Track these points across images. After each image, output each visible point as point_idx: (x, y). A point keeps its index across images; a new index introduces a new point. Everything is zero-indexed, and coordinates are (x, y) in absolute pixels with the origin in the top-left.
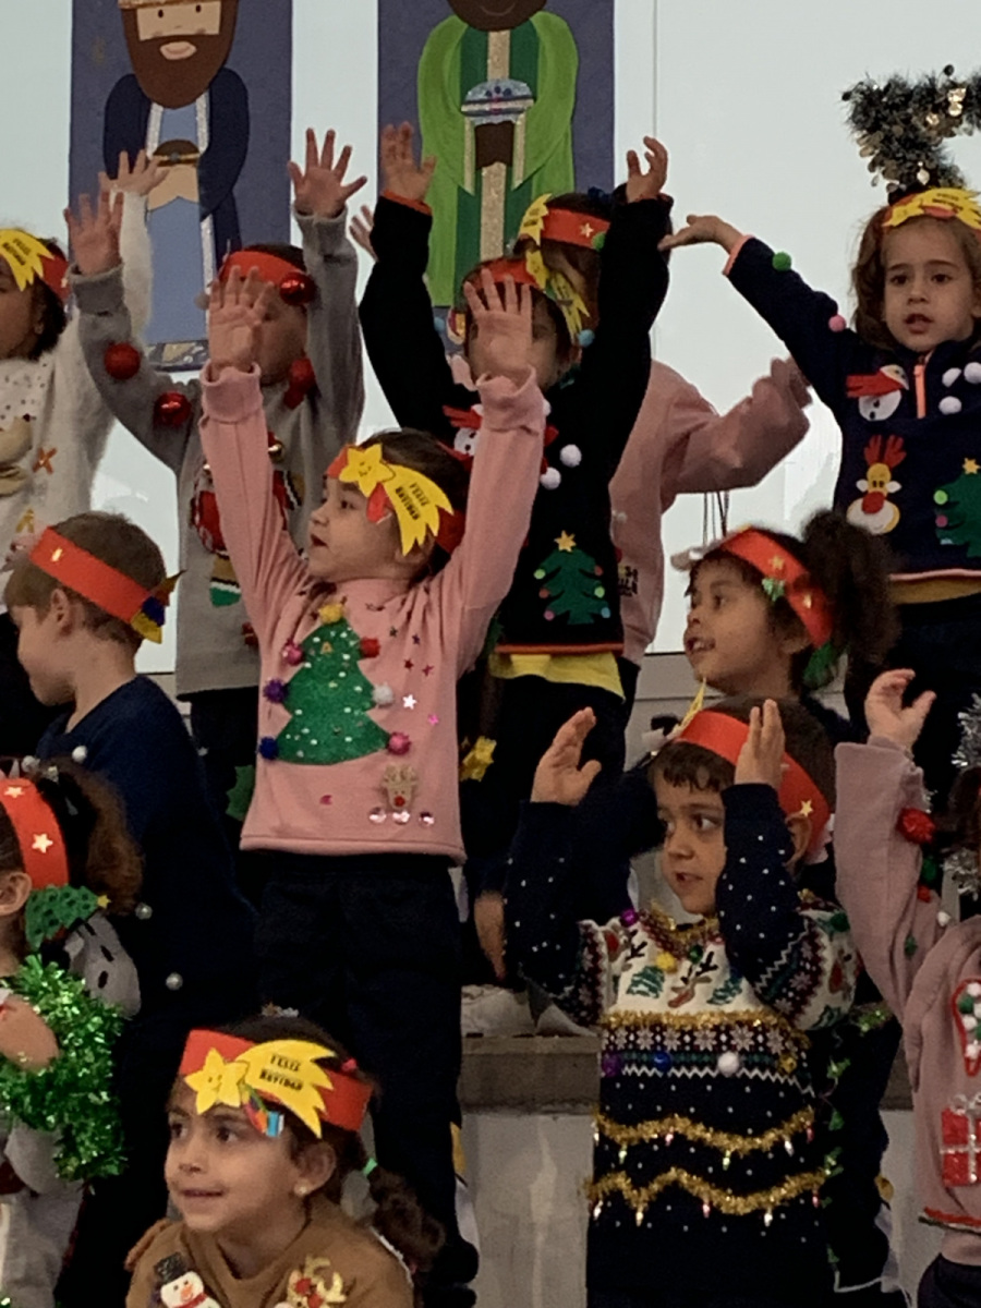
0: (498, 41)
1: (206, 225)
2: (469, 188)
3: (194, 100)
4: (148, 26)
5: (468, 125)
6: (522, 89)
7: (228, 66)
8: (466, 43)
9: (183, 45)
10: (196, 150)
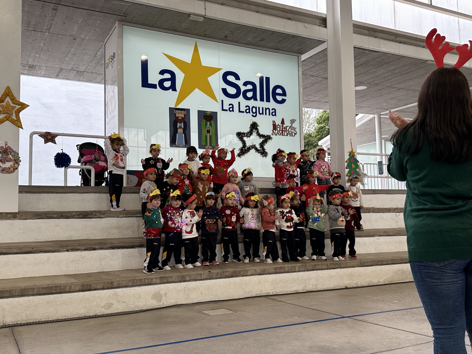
0: (208, 123)
1: (183, 135)
2: (206, 134)
3: (182, 123)
4: (177, 115)
5: (206, 129)
6: (211, 127)
7: (185, 120)
8: (205, 122)
9: (180, 118)
10: (182, 127)
